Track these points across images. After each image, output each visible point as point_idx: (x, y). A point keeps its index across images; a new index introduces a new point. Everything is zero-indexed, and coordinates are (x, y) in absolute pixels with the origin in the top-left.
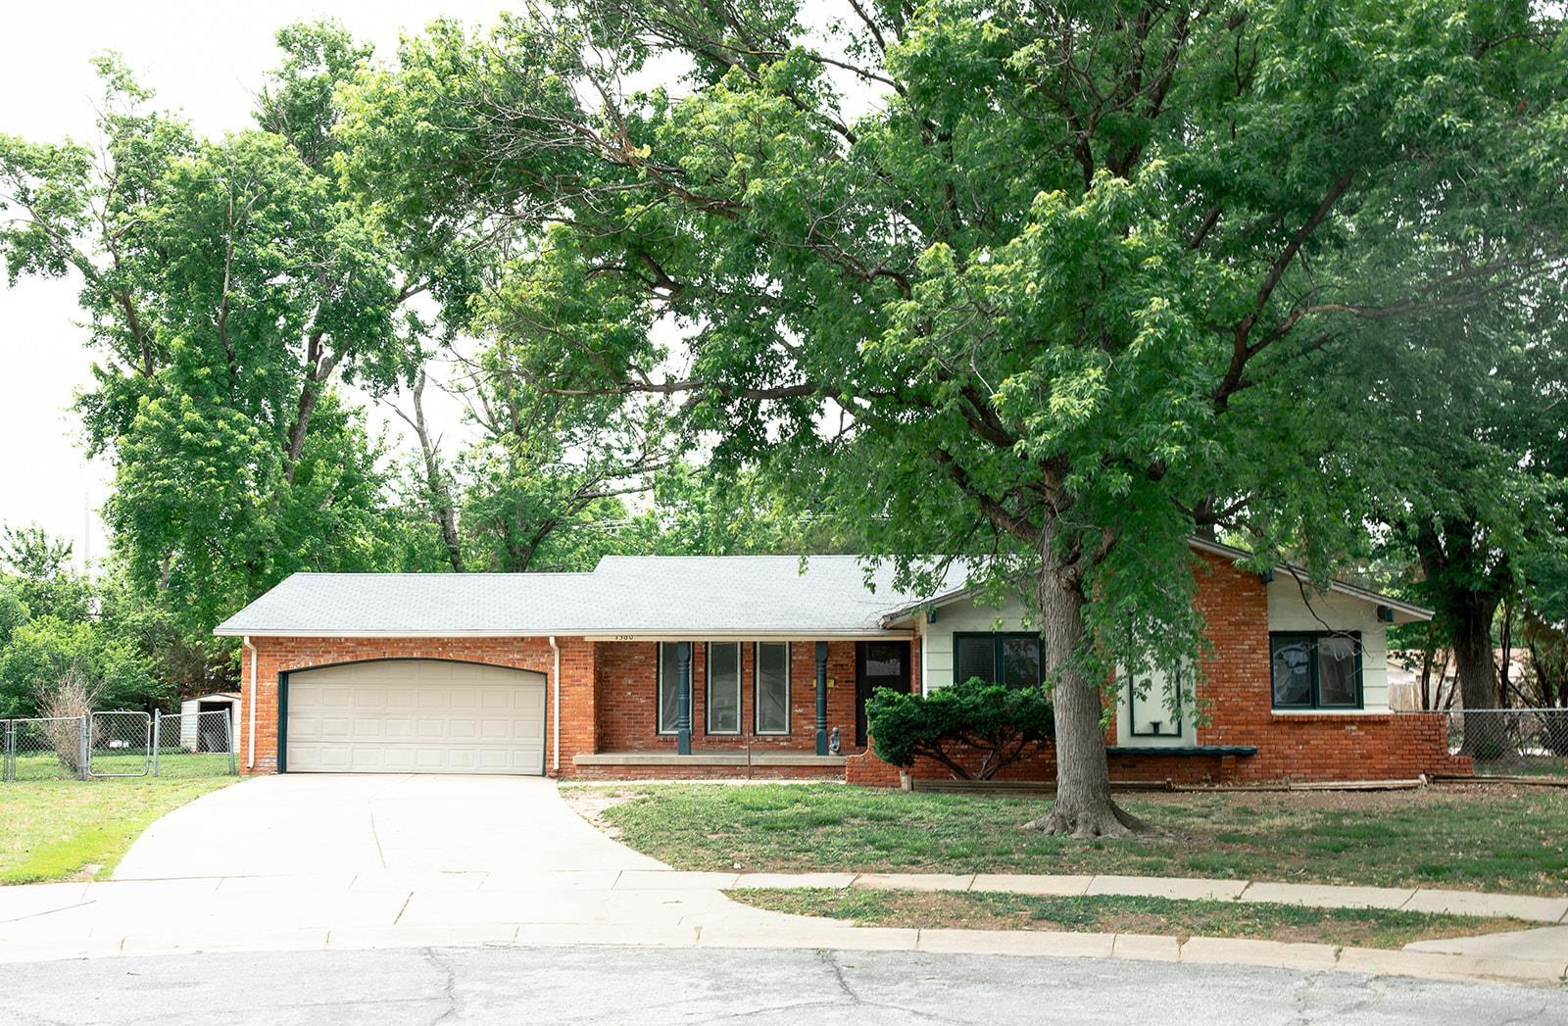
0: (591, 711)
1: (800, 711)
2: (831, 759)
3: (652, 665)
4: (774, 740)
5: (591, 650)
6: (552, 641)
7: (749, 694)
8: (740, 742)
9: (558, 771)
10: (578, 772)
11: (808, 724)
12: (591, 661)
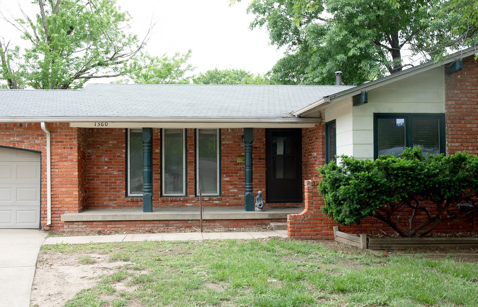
0: (76, 180)
1: (228, 179)
2: (257, 214)
3: (122, 148)
4: (210, 200)
5: (75, 134)
6: (43, 125)
7: (191, 168)
8: (186, 201)
9: (51, 226)
10: (65, 226)
11: (233, 188)
12: (75, 142)
